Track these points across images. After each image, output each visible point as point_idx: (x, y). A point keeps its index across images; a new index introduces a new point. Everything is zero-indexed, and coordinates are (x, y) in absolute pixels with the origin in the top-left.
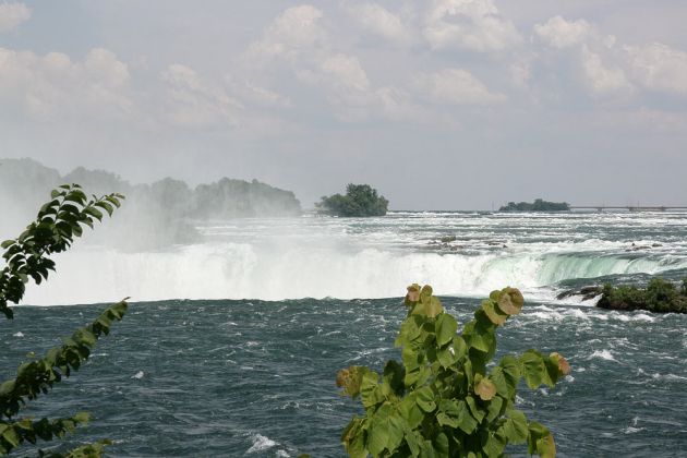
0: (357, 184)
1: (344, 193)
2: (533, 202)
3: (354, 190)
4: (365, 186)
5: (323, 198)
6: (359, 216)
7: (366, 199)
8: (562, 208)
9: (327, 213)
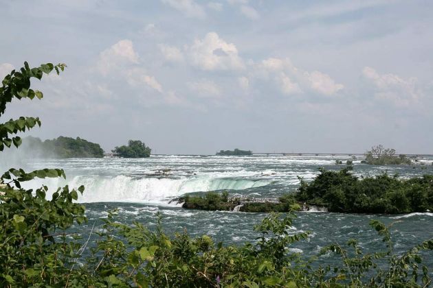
0: (134, 140)
1: (127, 145)
2: (233, 150)
3: (132, 143)
4: (139, 141)
5: (116, 148)
6: (135, 157)
7: (139, 148)
8: (249, 153)
9: (117, 155)
